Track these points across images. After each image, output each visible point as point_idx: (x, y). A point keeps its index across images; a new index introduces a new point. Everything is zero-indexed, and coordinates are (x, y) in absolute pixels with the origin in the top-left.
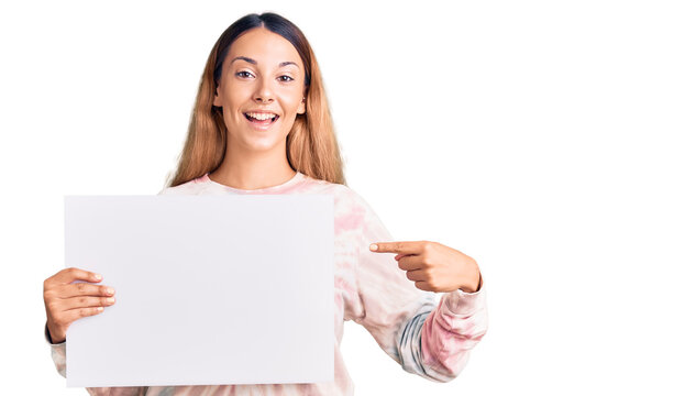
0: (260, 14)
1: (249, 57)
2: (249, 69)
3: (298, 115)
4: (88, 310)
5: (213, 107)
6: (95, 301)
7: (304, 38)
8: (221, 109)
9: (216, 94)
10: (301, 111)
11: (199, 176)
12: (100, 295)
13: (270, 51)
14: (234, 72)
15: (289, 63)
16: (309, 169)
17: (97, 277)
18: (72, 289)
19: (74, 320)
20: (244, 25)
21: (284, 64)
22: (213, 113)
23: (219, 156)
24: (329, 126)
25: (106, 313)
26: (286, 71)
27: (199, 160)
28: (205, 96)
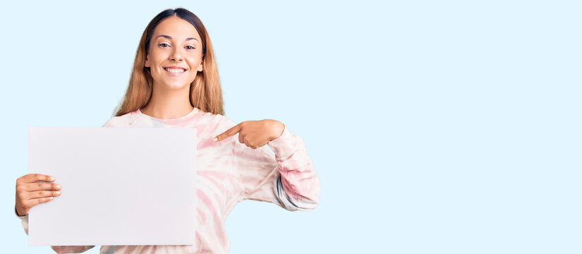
0: (174, 9)
1: (167, 35)
2: (167, 42)
3: (198, 72)
4: (44, 199)
5: (145, 67)
6: (48, 193)
7: (201, 23)
8: (149, 69)
9: (147, 59)
10: (200, 70)
11: (134, 110)
12: (52, 190)
13: (180, 31)
14: (157, 44)
15: (191, 39)
16: (202, 106)
17: (52, 179)
18: (35, 186)
19: (34, 205)
20: (164, 15)
21: (189, 39)
22: (144, 70)
23: (148, 98)
24: (217, 79)
25: (54, 201)
26: (191, 43)
27: (135, 101)
28: (139, 60)
